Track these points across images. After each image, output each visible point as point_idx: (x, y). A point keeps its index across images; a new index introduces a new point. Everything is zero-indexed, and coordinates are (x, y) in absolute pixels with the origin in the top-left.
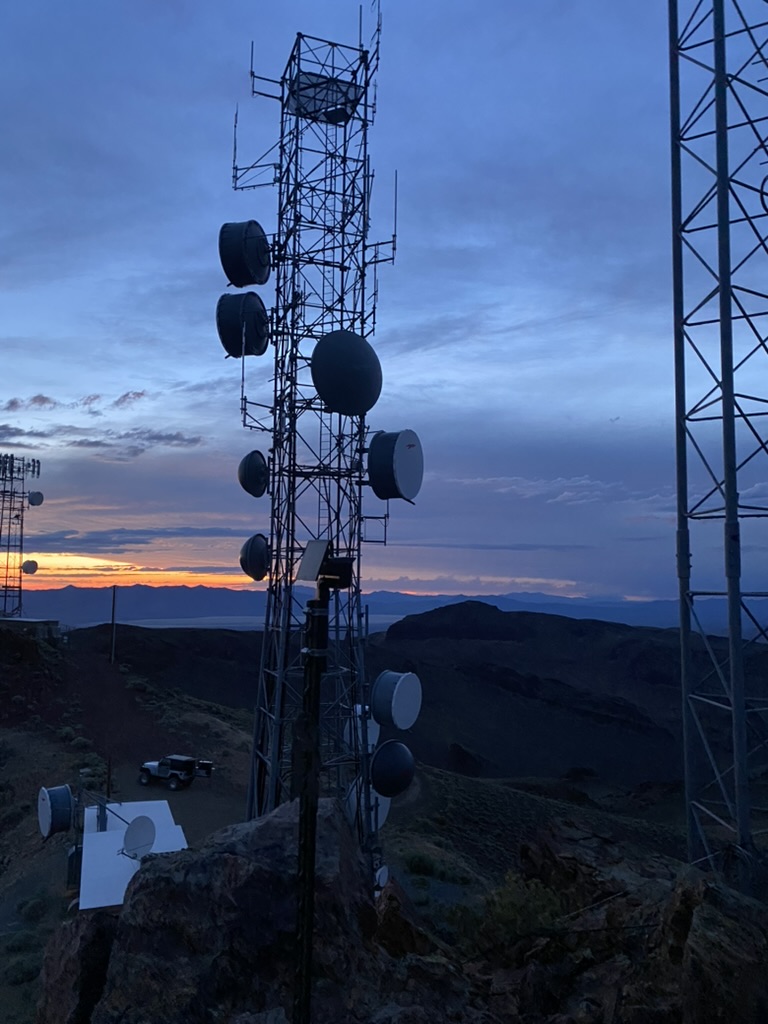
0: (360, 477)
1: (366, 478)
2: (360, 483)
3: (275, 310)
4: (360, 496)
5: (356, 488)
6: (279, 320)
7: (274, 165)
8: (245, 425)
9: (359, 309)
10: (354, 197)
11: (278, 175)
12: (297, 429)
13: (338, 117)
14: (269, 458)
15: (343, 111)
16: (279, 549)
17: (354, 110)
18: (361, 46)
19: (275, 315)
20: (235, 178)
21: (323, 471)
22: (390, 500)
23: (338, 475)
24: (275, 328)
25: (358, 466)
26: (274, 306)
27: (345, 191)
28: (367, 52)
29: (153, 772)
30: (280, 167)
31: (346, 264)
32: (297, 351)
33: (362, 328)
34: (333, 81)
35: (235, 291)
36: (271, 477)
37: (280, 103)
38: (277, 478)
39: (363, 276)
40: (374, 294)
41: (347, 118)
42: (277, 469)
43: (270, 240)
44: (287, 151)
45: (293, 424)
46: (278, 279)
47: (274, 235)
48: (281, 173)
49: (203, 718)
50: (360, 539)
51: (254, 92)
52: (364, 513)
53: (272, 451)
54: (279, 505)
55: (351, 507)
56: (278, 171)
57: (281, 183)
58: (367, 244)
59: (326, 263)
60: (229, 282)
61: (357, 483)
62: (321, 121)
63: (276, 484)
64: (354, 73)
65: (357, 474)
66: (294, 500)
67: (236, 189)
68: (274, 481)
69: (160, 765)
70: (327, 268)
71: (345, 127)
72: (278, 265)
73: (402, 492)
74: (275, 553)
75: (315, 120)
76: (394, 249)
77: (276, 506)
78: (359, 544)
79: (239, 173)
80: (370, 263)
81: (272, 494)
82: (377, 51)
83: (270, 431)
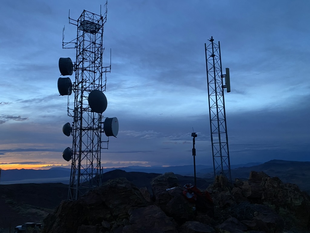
0: (101, 130)
1: (103, 130)
2: (101, 132)
3: (75, 83)
4: (101, 136)
5: (99, 133)
6: (76, 86)
7: (75, 43)
8: (68, 115)
9: (100, 84)
10: (98, 54)
11: (76, 46)
12: (83, 116)
13: (94, 32)
14: (72, 125)
15: (95, 30)
16: (75, 151)
17: (98, 31)
18: (101, 15)
19: (75, 84)
20: (63, 45)
21: (90, 129)
22: (109, 137)
23: (93, 130)
24: (75, 88)
25: (100, 127)
26: (75, 82)
27: (95, 52)
28: (103, 17)
29: (20, 229)
30: (77, 43)
31: (96, 71)
32: (83, 95)
33: (101, 89)
34: (93, 23)
35: (63, 77)
36: (73, 131)
37: (77, 27)
38: (75, 131)
39: (101, 75)
40: (106, 81)
41: (96, 32)
42: (75, 128)
43: (74, 64)
44: (79, 40)
45: (81, 115)
46: (76, 74)
47: (75, 62)
48: (77, 45)
49: (34, 211)
50: (101, 148)
51: (70, 23)
52: (102, 140)
53: (73, 123)
54: (75, 138)
55: (98, 139)
56: (76, 45)
57: (77, 48)
58: (103, 67)
59: (90, 71)
60: (61, 74)
61: (100, 132)
62: (89, 33)
63: (75, 132)
64: (98, 21)
65: (100, 129)
66: (81, 137)
67: (63, 48)
68: (74, 132)
69: (22, 226)
70: (90, 72)
71: (95, 35)
72: (76, 70)
73: (114, 134)
74: (74, 153)
75: (87, 32)
76: (110, 69)
77: (74, 139)
78: (100, 149)
79: (64, 44)
80: (104, 72)
81: (73, 135)
82: (106, 17)
83: (73, 117)
